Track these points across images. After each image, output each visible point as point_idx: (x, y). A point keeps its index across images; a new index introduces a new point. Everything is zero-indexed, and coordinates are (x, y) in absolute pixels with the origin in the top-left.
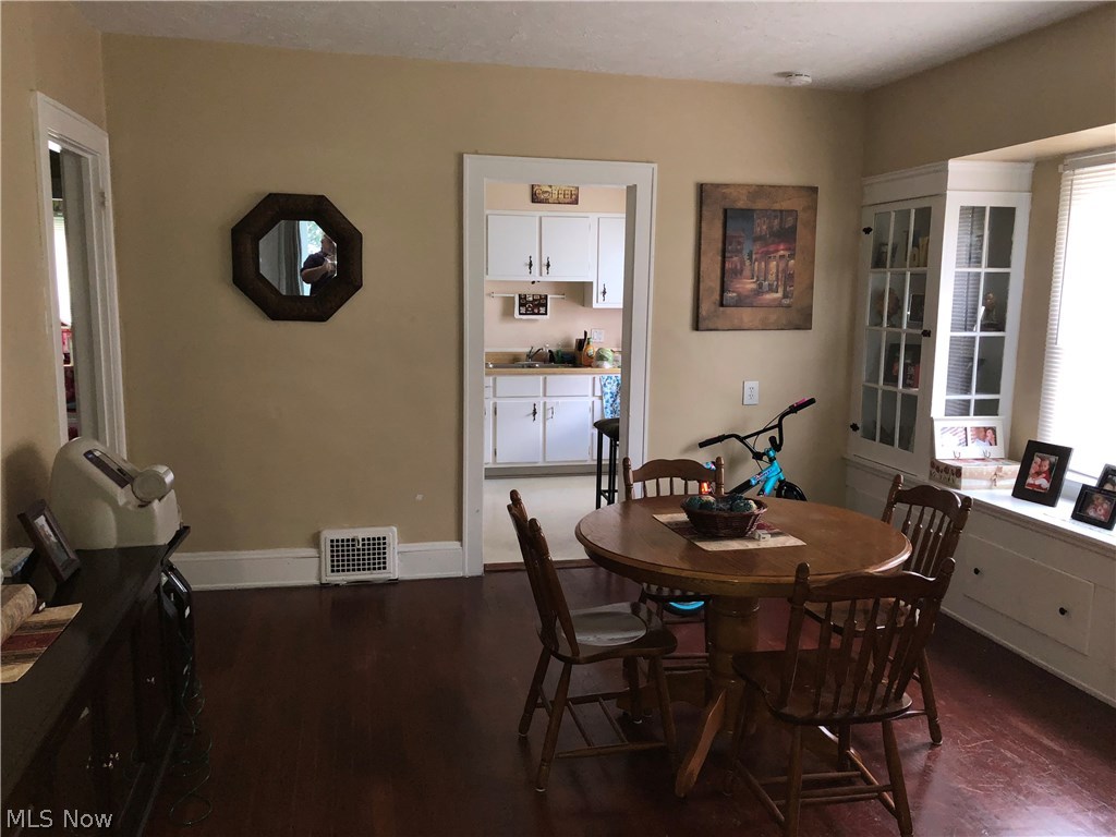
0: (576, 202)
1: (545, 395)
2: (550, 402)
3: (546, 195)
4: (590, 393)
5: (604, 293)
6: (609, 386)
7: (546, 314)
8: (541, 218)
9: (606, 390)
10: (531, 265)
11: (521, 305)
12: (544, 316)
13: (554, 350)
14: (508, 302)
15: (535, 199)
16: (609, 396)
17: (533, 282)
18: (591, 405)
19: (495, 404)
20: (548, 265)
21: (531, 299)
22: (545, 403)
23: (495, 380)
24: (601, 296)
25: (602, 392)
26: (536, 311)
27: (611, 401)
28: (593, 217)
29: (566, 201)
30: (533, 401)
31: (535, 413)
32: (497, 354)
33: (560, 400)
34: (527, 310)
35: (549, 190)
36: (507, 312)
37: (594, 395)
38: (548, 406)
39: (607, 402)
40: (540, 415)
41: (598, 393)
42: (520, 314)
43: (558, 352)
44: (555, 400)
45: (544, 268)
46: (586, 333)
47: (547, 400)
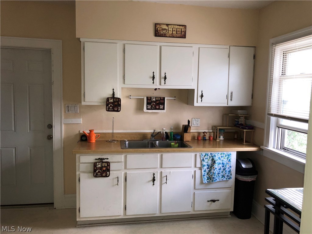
0: (184, 36)
1: (161, 167)
2: (165, 172)
3: (164, 32)
4: (193, 165)
5: (202, 96)
6: (206, 160)
7: (164, 109)
8: (161, 47)
9: (205, 163)
10: (154, 78)
11: (148, 104)
12: (163, 110)
13: (168, 131)
14: (140, 102)
15: (157, 34)
16: (206, 167)
17: (156, 89)
18: (193, 173)
19: (126, 174)
20: (165, 78)
21: (154, 100)
22: (161, 172)
23: (126, 157)
24: (199, 99)
25: (202, 164)
26: (158, 107)
27: (207, 170)
28: (195, 47)
29: (178, 35)
30: (152, 171)
31: (154, 180)
32: (132, 134)
33: (172, 170)
34: (152, 107)
35: (167, 28)
36: (139, 108)
37: (195, 166)
38: (163, 175)
39: (205, 171)
40: (157, 182)
41: (199, 165)
42: (147, 109)
43: (171, 133)
44: (168, 170)
45: (163, 80)
46: (189, 122)
47: (163, 170)
